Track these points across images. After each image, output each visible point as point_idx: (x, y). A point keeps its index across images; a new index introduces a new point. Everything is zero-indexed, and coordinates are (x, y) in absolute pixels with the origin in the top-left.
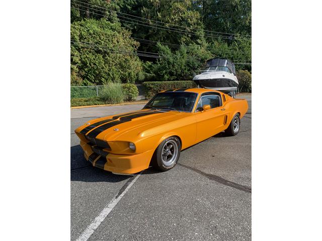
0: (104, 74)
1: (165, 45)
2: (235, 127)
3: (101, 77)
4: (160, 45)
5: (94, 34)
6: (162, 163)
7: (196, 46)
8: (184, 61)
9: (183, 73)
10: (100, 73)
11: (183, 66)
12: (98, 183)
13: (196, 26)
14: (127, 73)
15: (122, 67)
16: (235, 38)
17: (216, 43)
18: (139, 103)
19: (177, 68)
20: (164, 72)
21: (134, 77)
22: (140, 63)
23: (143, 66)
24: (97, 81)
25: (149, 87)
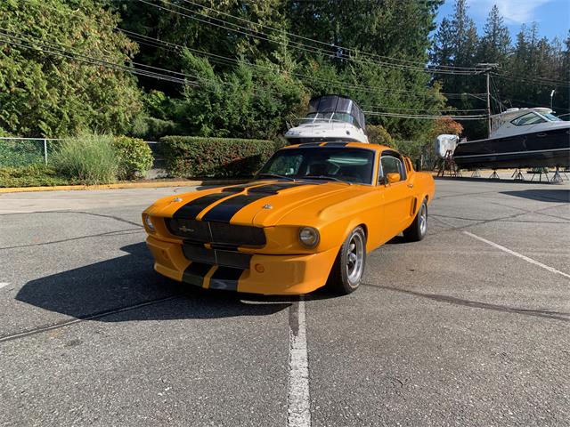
0: (46, 114)
1: (202, 56)
3: (37, 119)
4: (190, 55)
5: (21, 10)
7: (271, 66)
8: (247, 97)
9: (245, 123)
10: (35, 108)
13: (270, 22)
14: (107, 114)
15: (94, 97)
16: (352, 58)
17: (312, 63)
19: (231, 111)
20: (202, 117)
21: (126, 124)
22: (138, 93)
23: (144, 101)
24: (27, 129)
25: (179, 148)
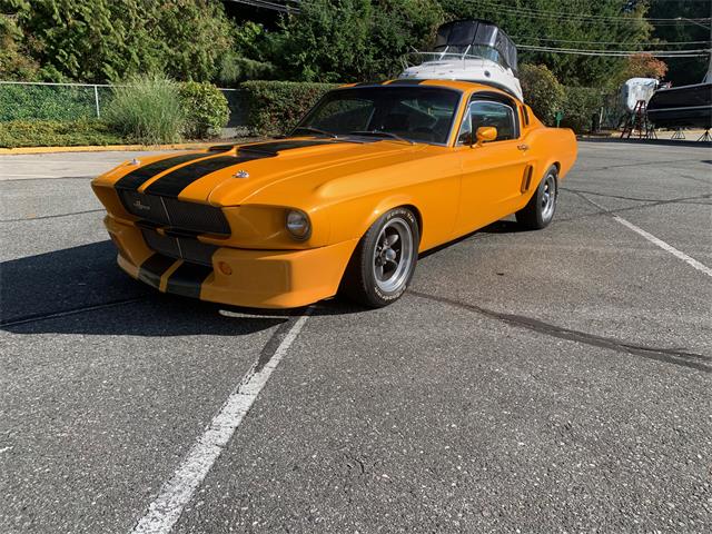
0: (110, 54)
2: (544, 205)
3: (101, 60)
6: (373, 284)
8: (364, 27)
9: (361, 63)
10: (96, 47)
11: (360, 41)
12: (184, 338)
14: (185, 54)
15: (170, 32)
19: (342, 47)
20: (303, 56)
21: (210, 68)
22: (226, 27)
23: (236, 36)
24: (90, 74)
25: (263, 97)
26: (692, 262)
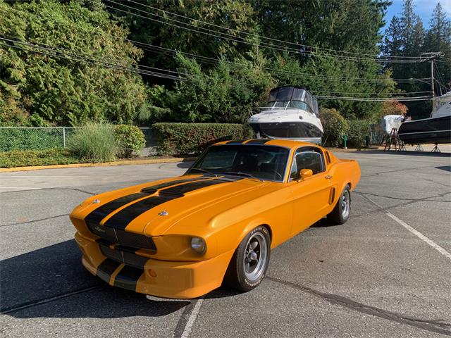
0: (72, 106)
1: (190, 57)
3: (67, 110)
4: (182, 58)
5: (56, 29)
6: (244, 277)
7: (246, 63)
8: (225, 88)
9: (224, 109)
10: (64, 102)
11: (223, 96)
12: (125, 319)
13: (245, 28)
14: (118, 105)
15: (109, 93)
16: (313, 53)
17: (279, 59)
18: (147, 161)
19: (212, 100)
20: (189, 106)
21: (132, 112)
22: (143, 88)
23: (148, 93)
24: (59, 118)
25: (166, 132)
26: (439, 249)
